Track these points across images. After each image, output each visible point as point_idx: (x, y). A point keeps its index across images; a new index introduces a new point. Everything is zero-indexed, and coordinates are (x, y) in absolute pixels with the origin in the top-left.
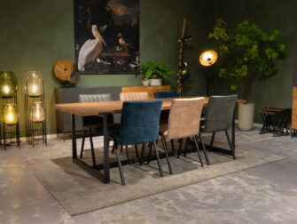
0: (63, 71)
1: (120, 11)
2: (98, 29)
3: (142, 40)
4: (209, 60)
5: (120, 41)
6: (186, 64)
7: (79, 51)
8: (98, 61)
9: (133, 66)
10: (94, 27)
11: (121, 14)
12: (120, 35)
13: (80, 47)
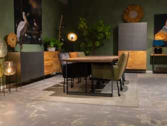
0: (12, 41)
1: (34, 5)
2: (26, 15)
3: (43, 24)
4: (72, 38)
5: (35, 24)
6: (63, 40)
7: (17, 27)
8: (26, 35)
9: (40, 39)
10: (24, 13)
11: (35, 7)
12: (34, 20)
13: (18, 25)
